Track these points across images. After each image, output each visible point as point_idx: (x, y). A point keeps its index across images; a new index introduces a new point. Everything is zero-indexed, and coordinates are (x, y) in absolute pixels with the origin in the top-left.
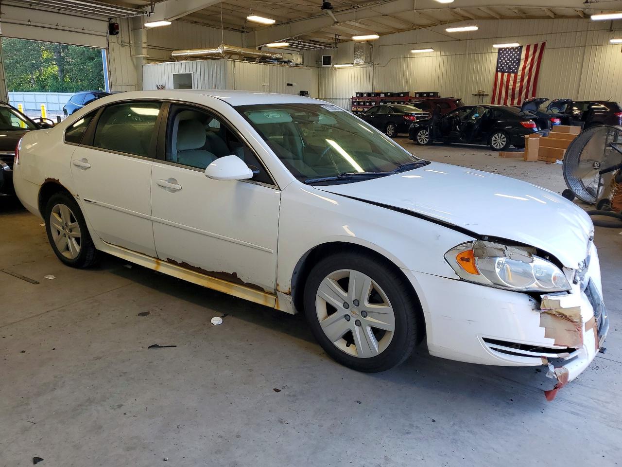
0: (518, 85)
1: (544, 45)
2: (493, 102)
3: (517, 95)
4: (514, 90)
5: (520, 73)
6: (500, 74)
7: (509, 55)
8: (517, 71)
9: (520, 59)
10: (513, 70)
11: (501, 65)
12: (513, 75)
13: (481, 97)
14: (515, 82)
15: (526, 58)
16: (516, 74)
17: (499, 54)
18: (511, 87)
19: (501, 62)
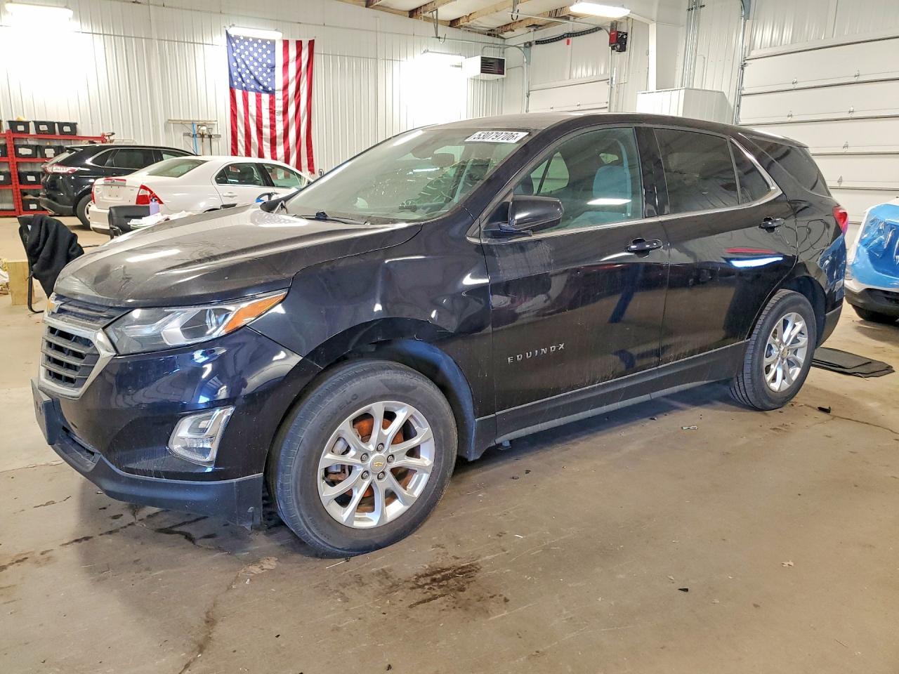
0: (279, 118)
1: (311, 44)
2: (235, 152)
3: (280, 140)
4: (273, 127)
5: (279, 95)
6: (239, 93)
7: (250, 54)
8: (274, 90)
9: (274, 67)
10: (264, 87)
11: (240, 75)
12: (265, 98)
13: (206, 140)
14: (272, 112)
15: (286, 65)
16: (272, 93)
17: (231, 50)
18: (266, 121)
19: (238, 66)
